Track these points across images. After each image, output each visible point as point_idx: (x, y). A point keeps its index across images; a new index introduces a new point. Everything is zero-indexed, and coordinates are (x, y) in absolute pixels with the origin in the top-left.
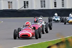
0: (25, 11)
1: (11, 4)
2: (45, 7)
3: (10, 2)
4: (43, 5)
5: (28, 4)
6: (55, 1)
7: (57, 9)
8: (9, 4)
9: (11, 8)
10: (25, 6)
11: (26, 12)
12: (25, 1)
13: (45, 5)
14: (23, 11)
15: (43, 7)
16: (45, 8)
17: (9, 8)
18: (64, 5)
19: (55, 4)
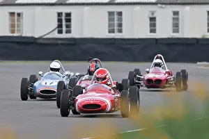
0: (60, 42)
1: (18, 20)
2: (120, 31)
3: (16, 15)
4: (116, 25)
5: (68, 20)
6: (153, 14)
7: (157, 37)
8: (13, 20)
9: (19, 31)
10: (60, 26)
11: (62, 44)
12: (62, 13)
13: (120, 25)
14: (56, 42)
15: (116, 31)
16: (120, 34)
17: (13, 32)
18: (178, 26)
19: (152, 22)
